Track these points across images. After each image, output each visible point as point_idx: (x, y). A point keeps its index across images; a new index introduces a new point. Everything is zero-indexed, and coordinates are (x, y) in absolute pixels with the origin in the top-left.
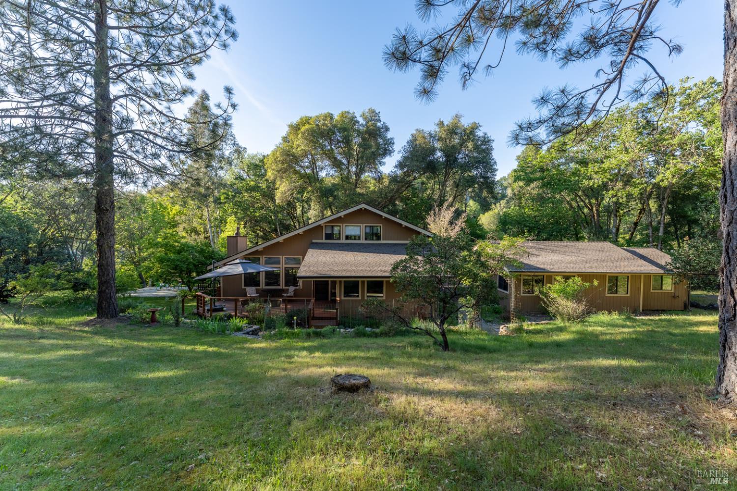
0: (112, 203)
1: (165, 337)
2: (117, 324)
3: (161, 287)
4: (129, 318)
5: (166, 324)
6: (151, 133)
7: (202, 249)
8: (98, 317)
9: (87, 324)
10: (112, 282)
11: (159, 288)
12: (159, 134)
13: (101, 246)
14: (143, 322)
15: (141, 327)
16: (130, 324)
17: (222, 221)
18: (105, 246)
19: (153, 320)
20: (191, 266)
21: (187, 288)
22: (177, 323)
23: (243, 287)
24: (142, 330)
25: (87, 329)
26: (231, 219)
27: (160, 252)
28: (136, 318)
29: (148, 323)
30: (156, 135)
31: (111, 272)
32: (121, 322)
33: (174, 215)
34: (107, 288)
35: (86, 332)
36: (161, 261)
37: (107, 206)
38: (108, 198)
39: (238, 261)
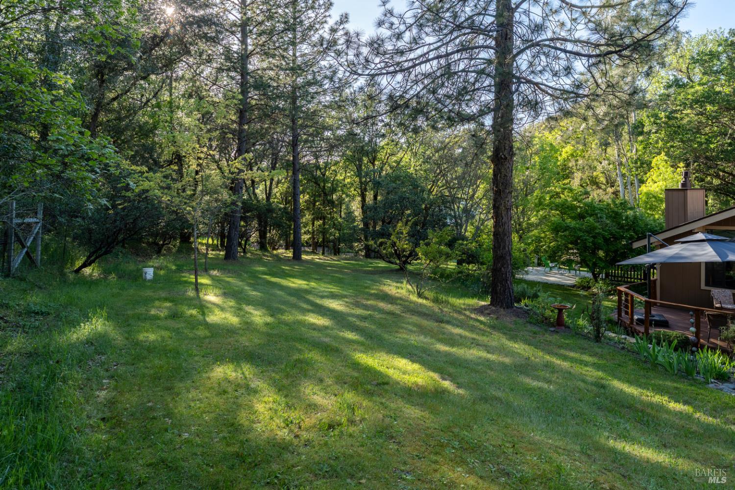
0: (511, 147)
1: (586, 358)
2: (514, 319)
3: (551, 268)
4: (527, 312)
5: (577, 333)
6: (558, 39)
7: (616, 213)
8: (492, 304)
9: (481, 310)
10: (508, 258)
11: (548, 269)
12: (568, 37)
13: (498, 208)
14: (545, 322)
15: (546, 331)
16: (531, 323)
17: (644, 165)
18: (502, 208)
19: (560, 322)
20: (600, 241)
21: (589, 275)
22: (598, 337)
23: (703, 287)
24: (548, 337)
25: (482, 318)
26: (659, 161)
27: (555, 216)
28: (535, 313)
29: (553, 325)
30: (566, 40)
31: (507, 244)
32: (518, 316)
33: (564, 160)
34: (502, 266)
35: (481, 322)
36: (556, 229)
37: (506, 153)
38: (507, 142)
39: (700, 236)
